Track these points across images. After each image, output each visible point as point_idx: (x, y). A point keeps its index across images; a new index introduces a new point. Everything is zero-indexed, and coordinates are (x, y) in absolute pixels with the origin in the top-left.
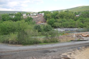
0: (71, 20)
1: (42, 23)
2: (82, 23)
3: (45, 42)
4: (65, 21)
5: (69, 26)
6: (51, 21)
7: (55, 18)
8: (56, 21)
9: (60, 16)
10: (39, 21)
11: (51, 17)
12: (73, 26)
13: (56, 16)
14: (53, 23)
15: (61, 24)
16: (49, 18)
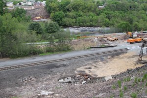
0: (92, 14)
1: (43, 18)
2: (107, 19)
3: (50, 51)
4: (81, 16)
5: (87, 24)
6: (58, 15)
7: (64, 11)
8: (66, 16)
9: (74, 7)
10: (37, 16)
11: (58, 9)
12: (94, 24)
13: (67, 7)
14: (61, 19)
15: (74, 20)
16: (54, 10)
